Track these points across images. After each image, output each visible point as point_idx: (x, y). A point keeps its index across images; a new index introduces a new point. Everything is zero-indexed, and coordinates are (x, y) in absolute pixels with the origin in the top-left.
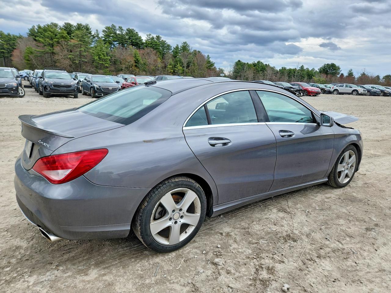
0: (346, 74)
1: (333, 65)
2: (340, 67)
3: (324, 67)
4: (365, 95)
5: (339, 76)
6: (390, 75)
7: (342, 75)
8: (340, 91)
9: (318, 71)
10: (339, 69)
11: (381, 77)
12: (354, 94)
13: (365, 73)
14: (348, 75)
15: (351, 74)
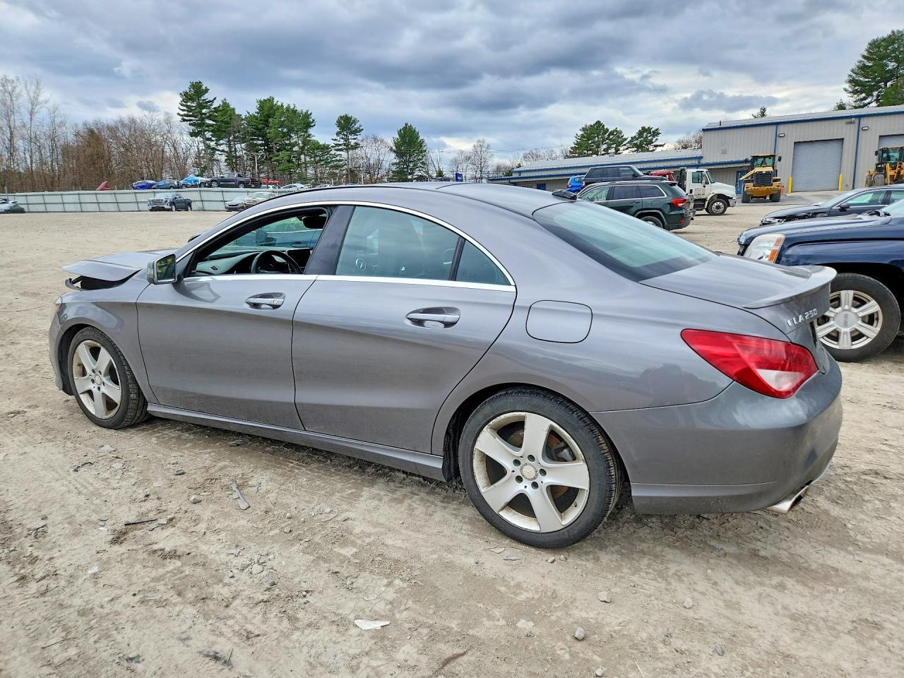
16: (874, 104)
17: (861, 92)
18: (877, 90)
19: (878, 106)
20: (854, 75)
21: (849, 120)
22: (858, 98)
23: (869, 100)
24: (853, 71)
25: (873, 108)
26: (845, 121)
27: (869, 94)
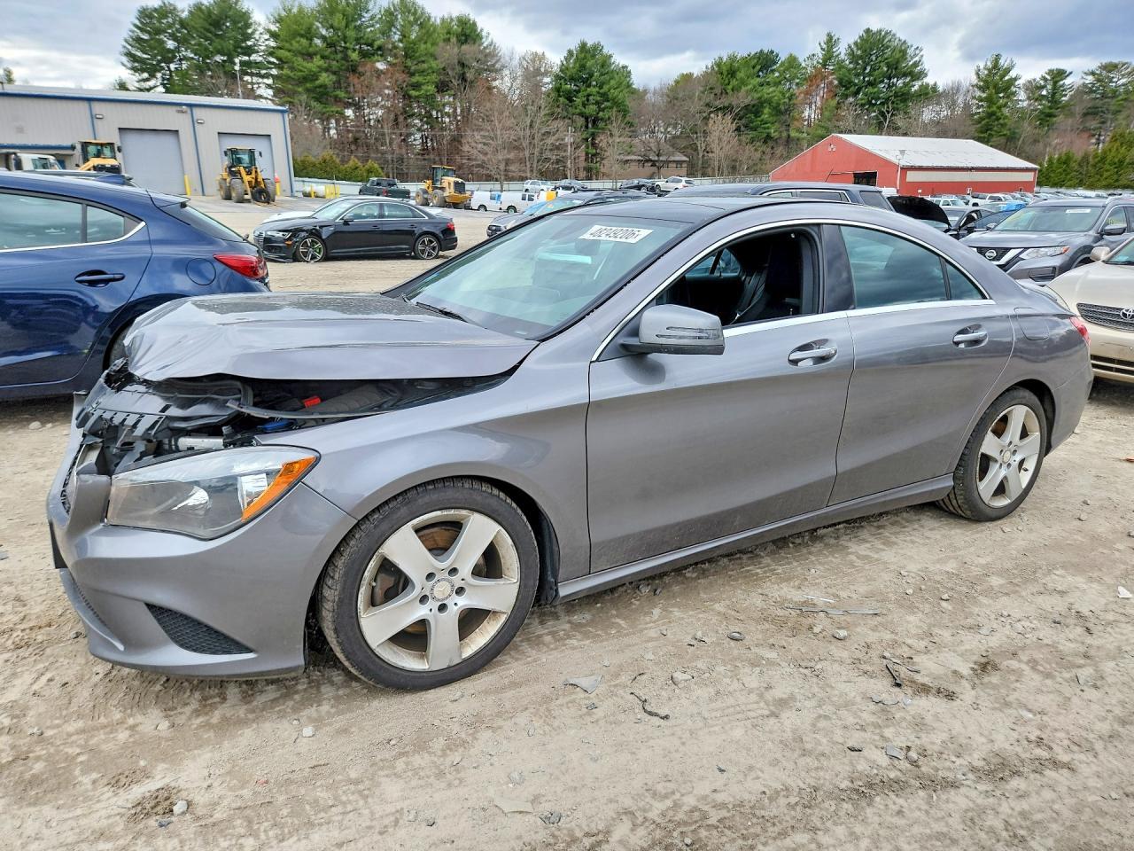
16: (161, 89)
17: (143, 71)
18: (159, 71)
19: (166, 92)
20: (130, 47)
21: (178, 108)
22: (140, 78)
23: (152, 83)
24: (126, 41)
25: (159, 93)
26: (175, 108)
27: (152, 76)
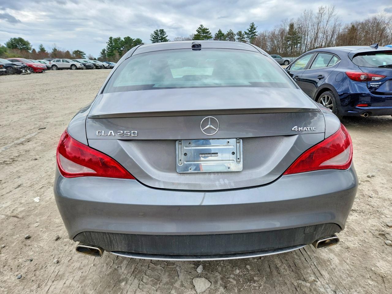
0: (37, 50)
1: (21, 40)
2: (30, 42)
3: (12, 41)
4: (82, 69)
5: (30, 51)
6: (78, 50)
7: (34, 50)
8: (59, 66)
9: (5, 46)
10: (29, 44)
11: (71, 53)
12: (73, 69)
13: (56, 48)
14: (40, 51)
15: (42, 50)
